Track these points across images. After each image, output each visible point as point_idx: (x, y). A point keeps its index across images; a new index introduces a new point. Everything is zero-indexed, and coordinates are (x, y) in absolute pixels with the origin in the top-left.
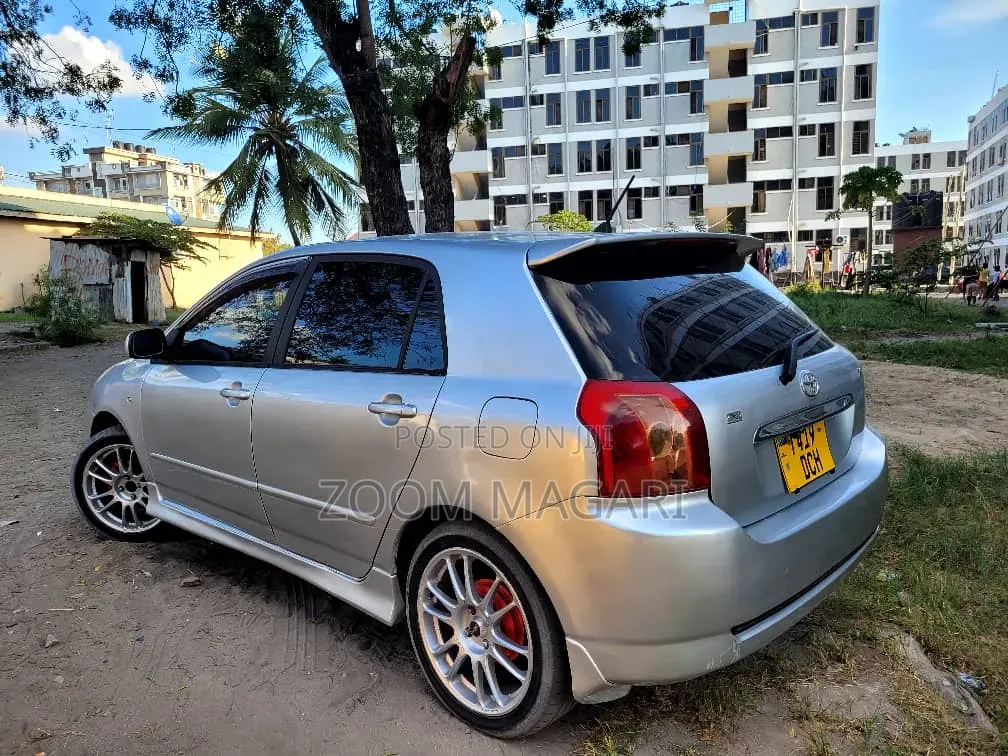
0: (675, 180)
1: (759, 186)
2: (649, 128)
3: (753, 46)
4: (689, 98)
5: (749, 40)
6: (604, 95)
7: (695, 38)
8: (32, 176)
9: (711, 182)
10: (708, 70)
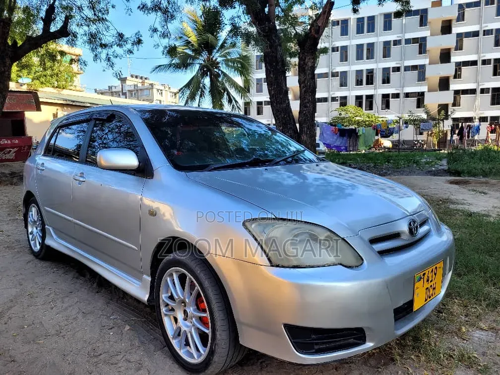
0: (409, 90)
1: (457, 92)
2: (395, 62)
3: (456, 18)
4: (418, 46)
5: (454, 14)
6: (371, 46)
7: (423, 15)
8: (96, 91)
9: (429, 91)
10: (429, 31)
